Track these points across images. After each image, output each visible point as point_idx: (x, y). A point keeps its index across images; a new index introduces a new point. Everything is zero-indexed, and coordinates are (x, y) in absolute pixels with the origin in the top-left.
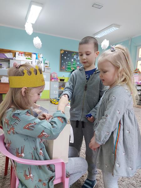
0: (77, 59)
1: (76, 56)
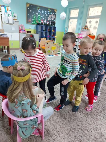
1: (40, 10)
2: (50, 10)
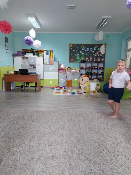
0: (85, 51)
1: (84, 48)
2: (97, 46)
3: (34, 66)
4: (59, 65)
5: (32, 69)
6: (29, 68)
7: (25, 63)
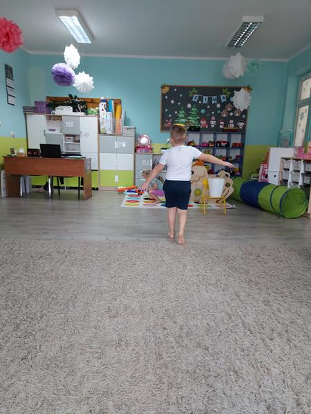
1: (198, 96)
2: (228, 91)
3: (75, 138)
4: (137, 137)
5: (70, 146)
6: (64, 142)
7: (54, 130)
